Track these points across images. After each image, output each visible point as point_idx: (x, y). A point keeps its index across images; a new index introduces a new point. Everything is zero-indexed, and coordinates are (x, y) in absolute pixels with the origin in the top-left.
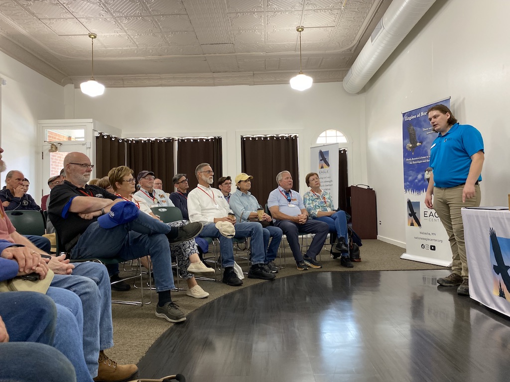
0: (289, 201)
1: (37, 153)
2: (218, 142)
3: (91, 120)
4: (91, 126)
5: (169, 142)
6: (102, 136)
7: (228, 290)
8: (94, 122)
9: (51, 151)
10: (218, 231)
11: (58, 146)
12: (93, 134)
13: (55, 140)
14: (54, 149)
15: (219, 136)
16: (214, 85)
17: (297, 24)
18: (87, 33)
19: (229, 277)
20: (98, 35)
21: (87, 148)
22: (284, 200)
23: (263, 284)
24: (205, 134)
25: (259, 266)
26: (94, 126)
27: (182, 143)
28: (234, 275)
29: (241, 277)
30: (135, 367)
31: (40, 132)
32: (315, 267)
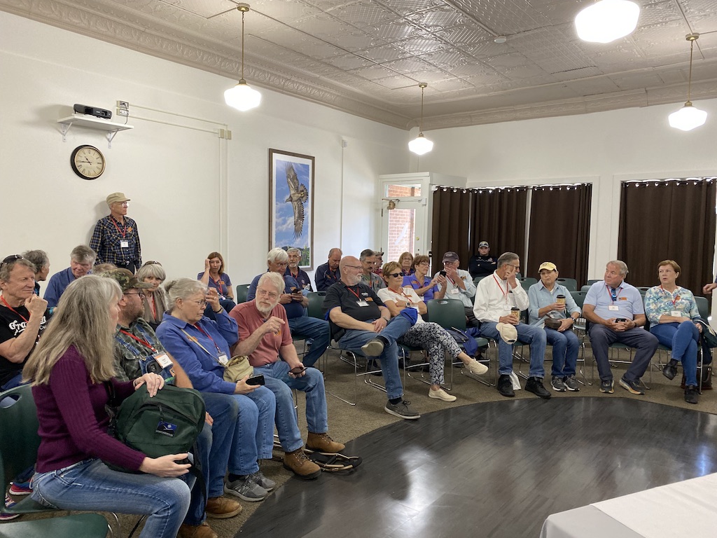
0: (614, 299)
1: (377, 210)
2: (586, 190)
3: (427, 174)
4: (427, 180)
5: (523, 191)
6: (440, 189)
8: (431, 176)
9: (389, 208)
10: (498, 334)
11: (396, 203)
12: (430, 188)
13: (394, 197)
14: (392, 206)
15: (589, 182)
16: (586, 112)
18: (418, 83)
20: (429, 83)
21: (423, 205)
24: (570, 179)
25: (536, 379)
26: (431, 180)
27: (539, 192)
28: (509, 383)
29: (516, 386)
30: (343, 446)
31: (379, 189)
32: (633, 391)
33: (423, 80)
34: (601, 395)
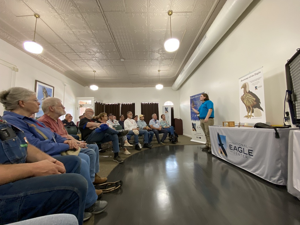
0: (156, 123)
1: (76, 108)
3: (93, 98)
4: (94, 99)
6: (97, 102)
7: (136, 152)
8: (94, 98)
9: (80, 107)
10: (134, 133)
11: (83, 106)
12: (94, 102)
13: (82, 104)
15: (134, 103)
16: (133, 87)
17: (158, 69)
18: (93, 70)
19: (137, 147)
20: (96, 71)
21: (92, 106)
22: (154, 123)
23: (147, 150)
24: (130, 102)
25: (147, 144)
27: (122, 105)
28: (139, 147)
29: (141, 147)
30: (106, 179)
31: (77, 101)
32: (164, 144)
33: (95, 70)
34: (160, 146)
